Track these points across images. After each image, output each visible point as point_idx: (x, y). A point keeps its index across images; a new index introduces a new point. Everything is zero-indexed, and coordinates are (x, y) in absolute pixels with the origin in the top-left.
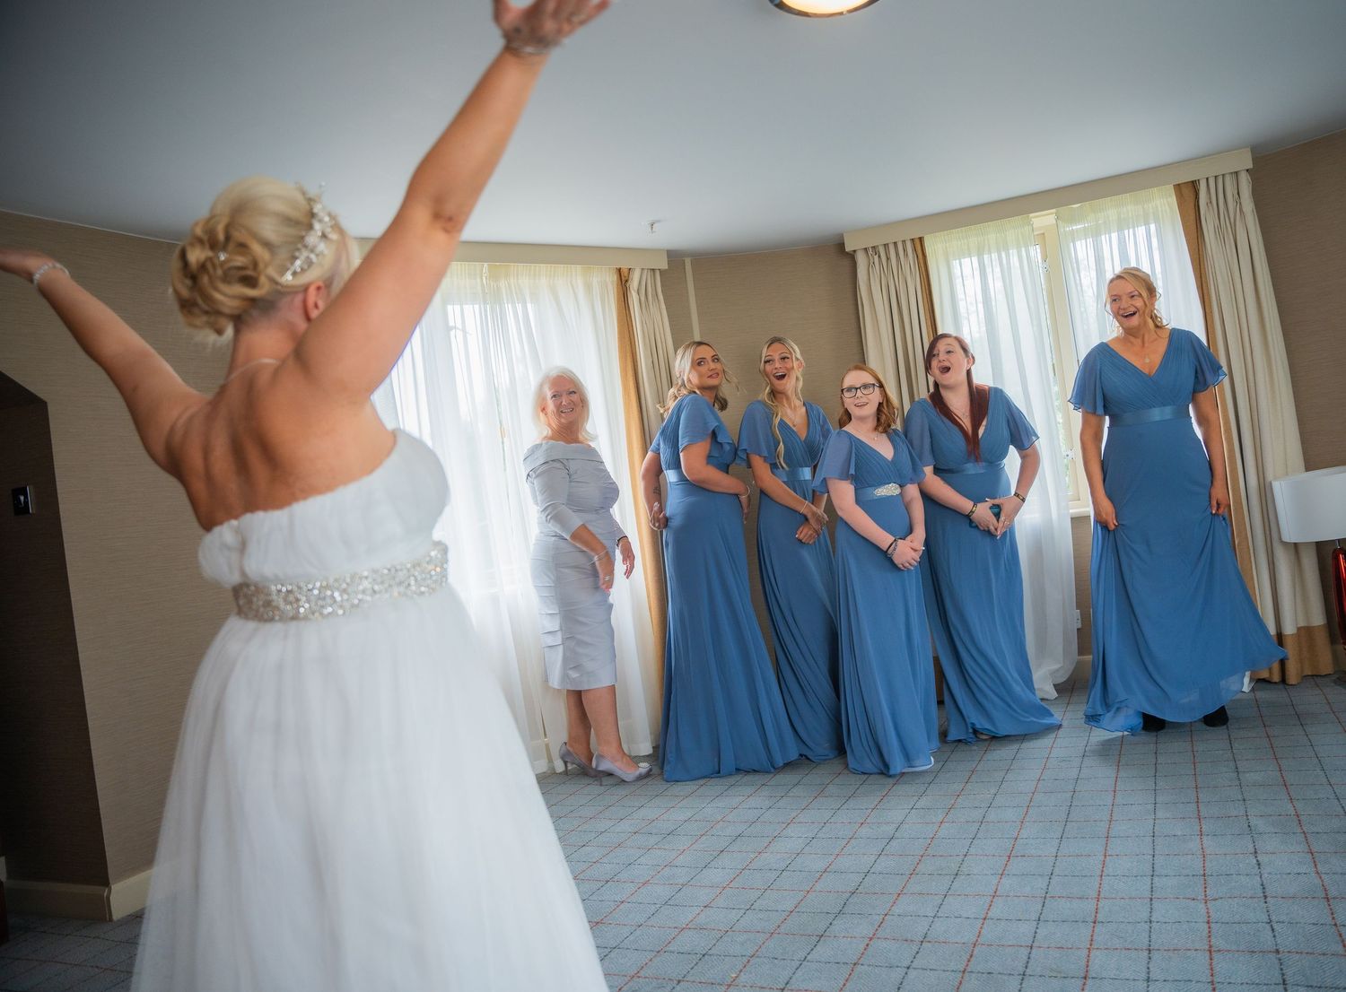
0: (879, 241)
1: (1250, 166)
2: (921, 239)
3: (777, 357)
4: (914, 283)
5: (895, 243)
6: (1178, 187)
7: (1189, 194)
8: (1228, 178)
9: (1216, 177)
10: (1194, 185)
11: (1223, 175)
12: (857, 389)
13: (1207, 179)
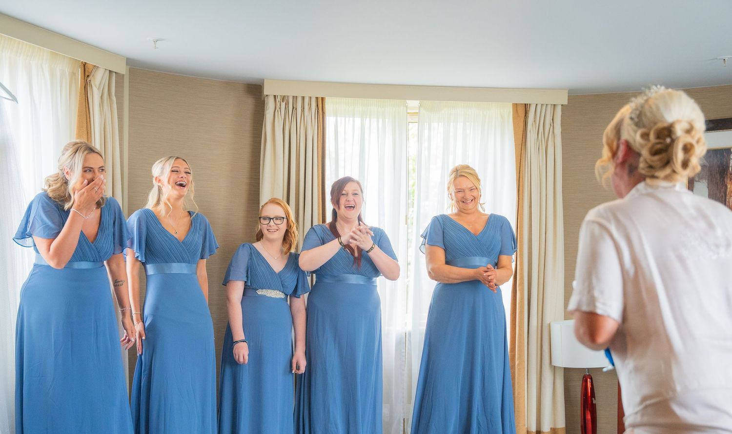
0: (290, 93)
1: (566, 103)
2: (322, 99)
3: (183, 170)
4: (312, 132)
5: (303, 98)
6: (516, 106)
7: (523, 111)
8: (549, 107)
9: (542, 104)
10: (526, 107)
11: (547, 105)
12: (270, 219)
13: (537, 104)
